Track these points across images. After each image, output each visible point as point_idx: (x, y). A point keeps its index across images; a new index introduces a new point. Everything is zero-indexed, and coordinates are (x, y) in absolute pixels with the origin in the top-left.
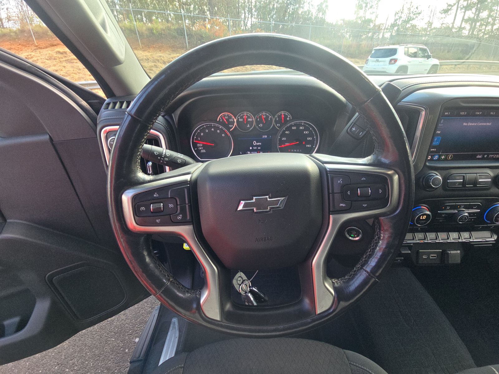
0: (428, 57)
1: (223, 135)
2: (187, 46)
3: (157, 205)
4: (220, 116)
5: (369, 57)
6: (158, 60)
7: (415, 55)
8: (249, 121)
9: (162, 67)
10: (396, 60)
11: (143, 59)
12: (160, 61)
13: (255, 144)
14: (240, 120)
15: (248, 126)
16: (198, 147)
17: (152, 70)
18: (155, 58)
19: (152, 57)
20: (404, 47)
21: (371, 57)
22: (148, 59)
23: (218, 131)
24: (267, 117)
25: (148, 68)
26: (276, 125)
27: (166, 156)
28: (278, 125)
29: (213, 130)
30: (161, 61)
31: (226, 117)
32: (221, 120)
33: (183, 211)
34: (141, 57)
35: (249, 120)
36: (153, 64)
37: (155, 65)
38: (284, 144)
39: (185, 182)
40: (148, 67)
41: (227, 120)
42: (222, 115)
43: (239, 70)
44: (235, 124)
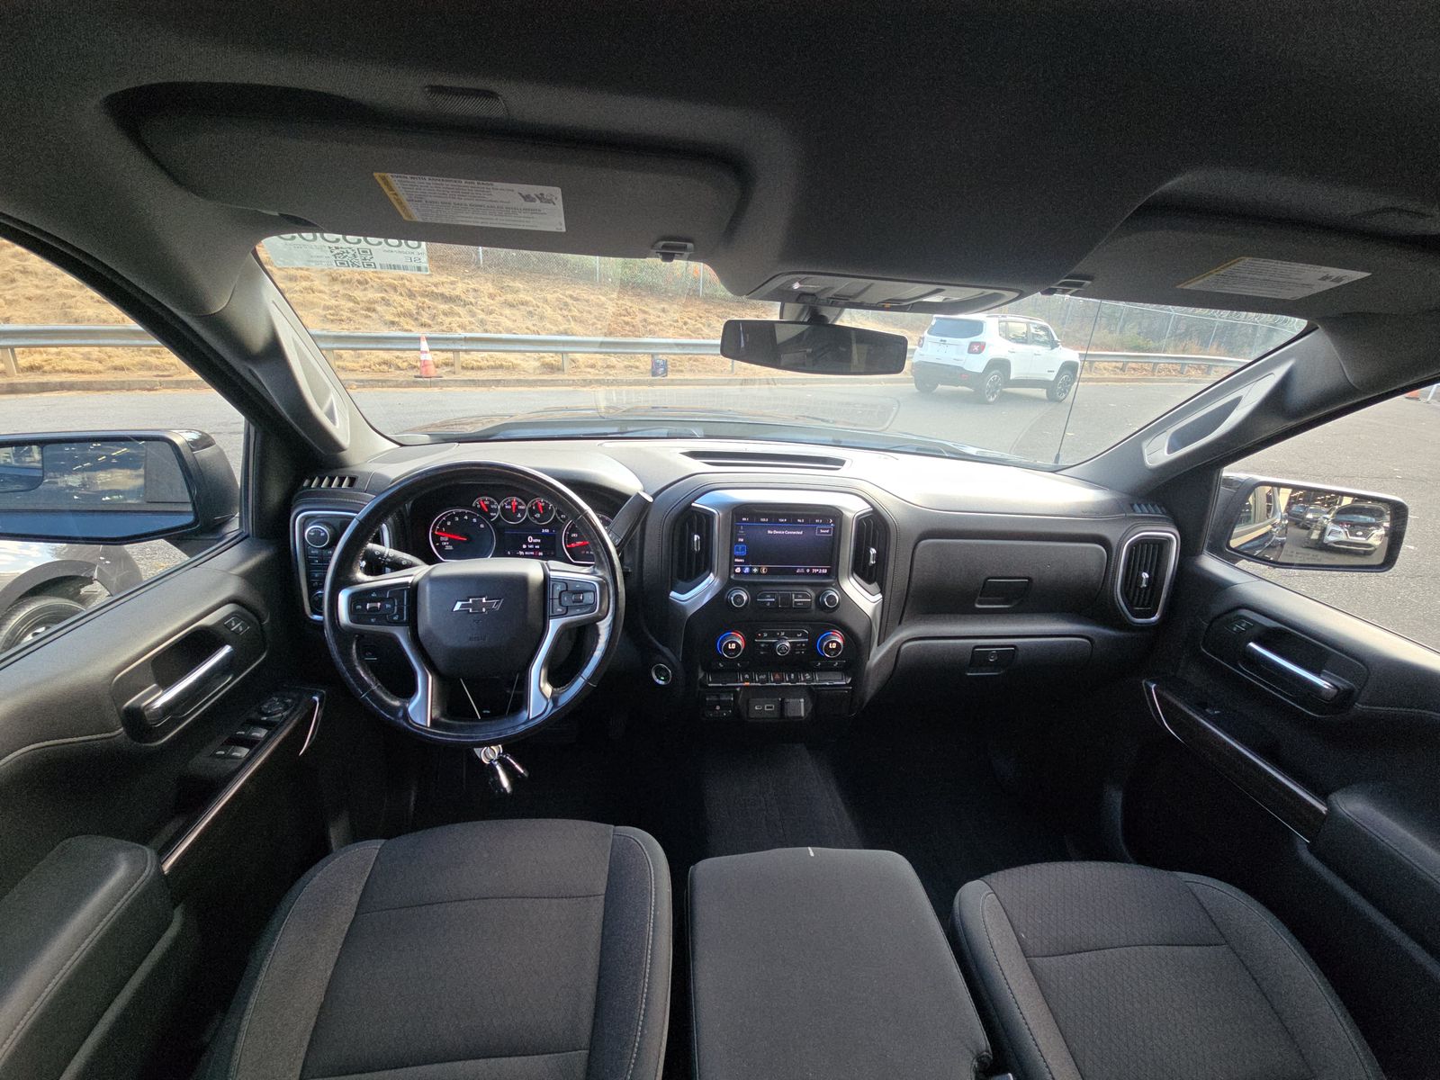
0: (1054, 345)
1: (481, 526)
2: (479, 260)
3: (374, 605)
4: (478, 501)
5: (926, 332)
6: (395, 288)
7: (1024, 340)
9: (402, 306)
10: (982, 346)
11: (351, 280)
12: (398, 289)
14: (506, 507)
15: (519, 516)
16: (440, 542)
17: (374, 310)
18: (386, 281)
19: (379, 278)
20: (996, 320)
21: (929, 333)
22: (367, 283)
23: (474, 521)
24: (547, 505)
25: (362, 305)
26: (559, 517)
27: (388, 556)
29: (466, 517)
30: (403, 291)
31: (487, 503)
32: (479, 506)
33: (400, 611)
34: (347, 274)
35: (520, 507)
36: (378, 295)
37: (383, 299)
39: (406, 584)
40: (362, 301)
41: (488, 506)
42: (480, 499)
43: (614, 329)
44: (499, 512)
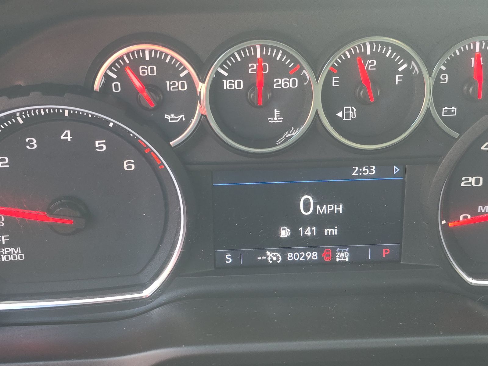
1: (129, 165)
4: (113, 65)
8: (281, 90)
13: (307, 209)
14: (226, 85)
15: (276, 117)
23: (100, 145)
26: (440, 113)
28: (449, 112)
29: (67, 136)
31: (146, 71)
32: (117, 87)
35: (282, 82)
38: (473, 211)
42: (122, 58)
